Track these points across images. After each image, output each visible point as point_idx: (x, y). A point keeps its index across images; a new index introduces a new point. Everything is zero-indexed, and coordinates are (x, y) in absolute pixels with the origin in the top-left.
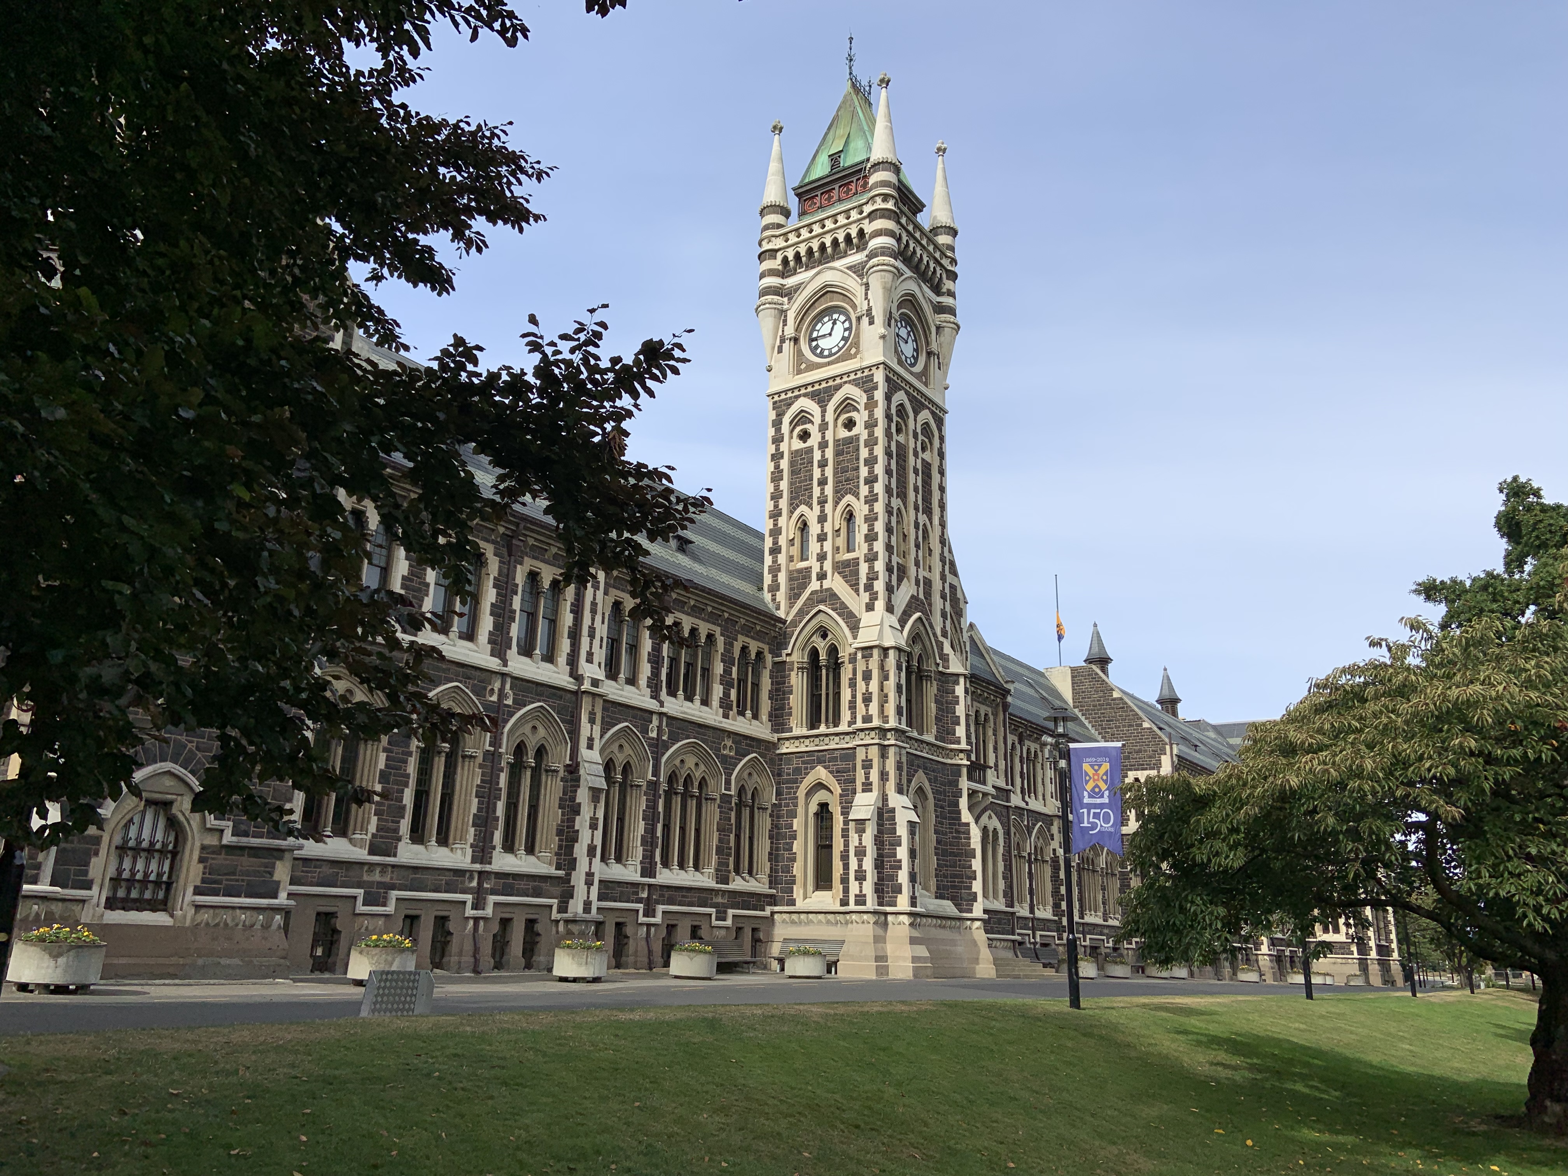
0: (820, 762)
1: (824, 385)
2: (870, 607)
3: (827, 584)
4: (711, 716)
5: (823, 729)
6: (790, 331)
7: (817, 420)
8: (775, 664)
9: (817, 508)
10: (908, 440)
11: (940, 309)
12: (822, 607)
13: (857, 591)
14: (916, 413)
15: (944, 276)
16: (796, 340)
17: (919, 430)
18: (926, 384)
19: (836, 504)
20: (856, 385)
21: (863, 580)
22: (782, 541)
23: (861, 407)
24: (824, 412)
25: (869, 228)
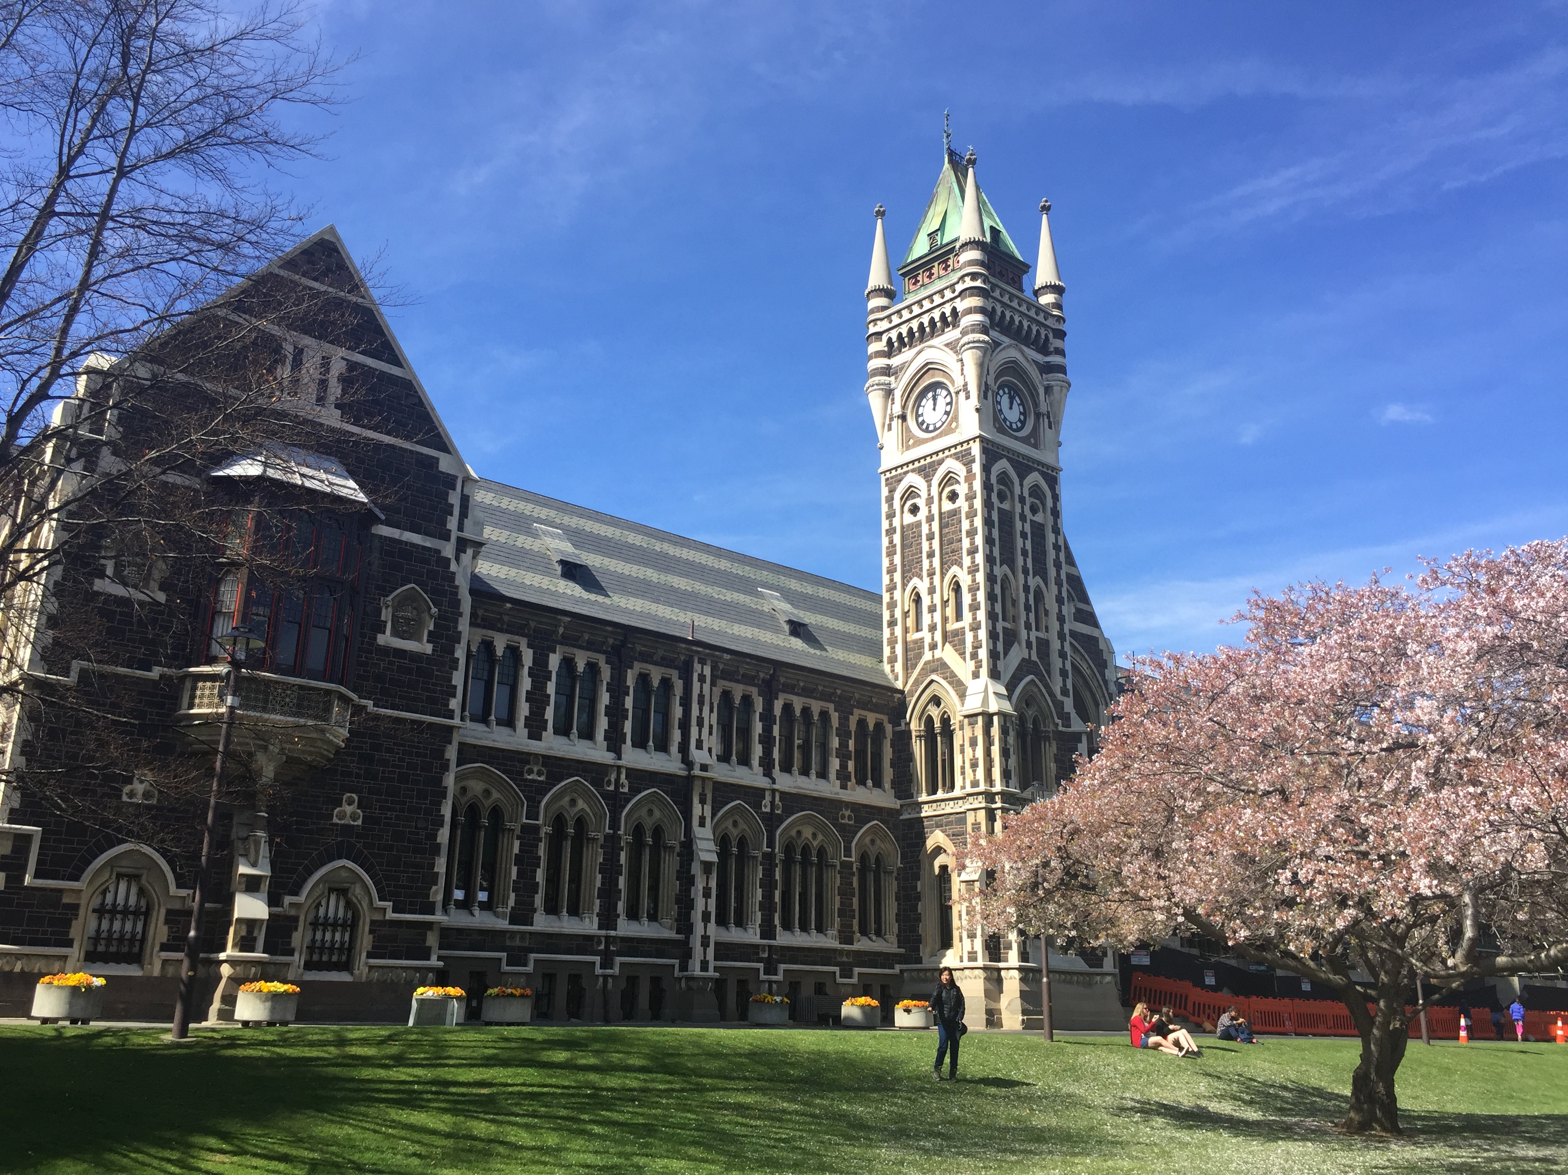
0: (938, 826)
1: (929, 460)
2: (976, 675)
3: (938, 653)
4: (829, 789)
5: (940, 795)
6: (897, 409)
7: (924, 494)
8: (894, 733)
9: (926, 580)
10: (1013, 506)
11: (1047, 369)
12: (934, 677)
13: (964, 659)
14: (1022, 478)
15: (1051, 336)
16: (903, 418)
17: (1026, 494)
18: (1036, 446)
19: (943, 575)
20: (957, 459)
21: (969, 649)
22: (898, 614)
23: (962, 479)
24: (929, 486)
25: (961, 305)
